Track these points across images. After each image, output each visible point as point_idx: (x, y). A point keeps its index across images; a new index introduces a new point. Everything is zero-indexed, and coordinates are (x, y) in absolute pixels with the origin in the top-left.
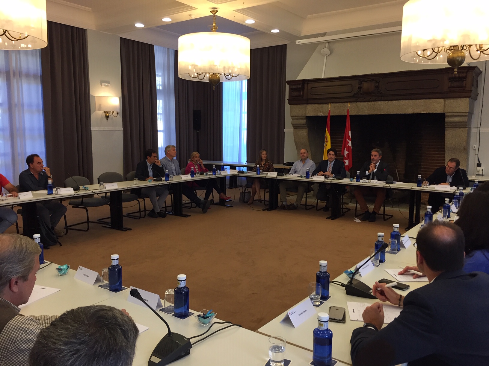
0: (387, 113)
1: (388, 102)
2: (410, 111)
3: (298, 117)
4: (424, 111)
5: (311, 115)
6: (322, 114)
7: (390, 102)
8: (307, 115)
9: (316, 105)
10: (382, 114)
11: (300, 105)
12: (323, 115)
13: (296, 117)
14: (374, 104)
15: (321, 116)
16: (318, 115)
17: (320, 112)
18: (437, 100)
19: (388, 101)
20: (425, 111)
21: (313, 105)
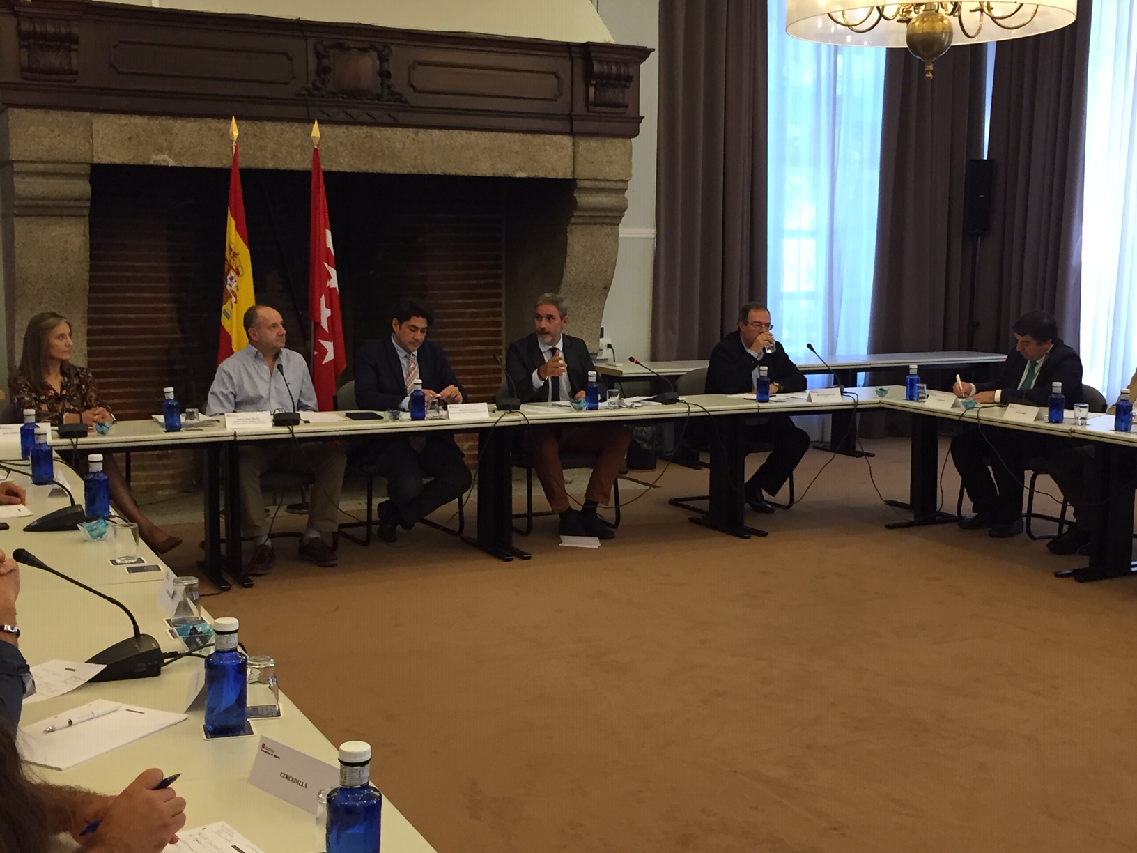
0: (415, 171)
1: (416, 134)
2: (484, 168)
3: (50, 166)
4: (521, 171)
5: (117, 161)
6: (165, 157)
7: (423, 134)
8: (96, 161)
9: (138, 120)
10: (398, 172)
11: (59, 113)
12: (172, 163)
13: (41, 167)
14: (372, 135)
15: (166, 167)
16: (152, 162)
17: (160, 150)
18: (556, 138)
19: (415, 130)
20: (526, 171)
21: (124, 119)
